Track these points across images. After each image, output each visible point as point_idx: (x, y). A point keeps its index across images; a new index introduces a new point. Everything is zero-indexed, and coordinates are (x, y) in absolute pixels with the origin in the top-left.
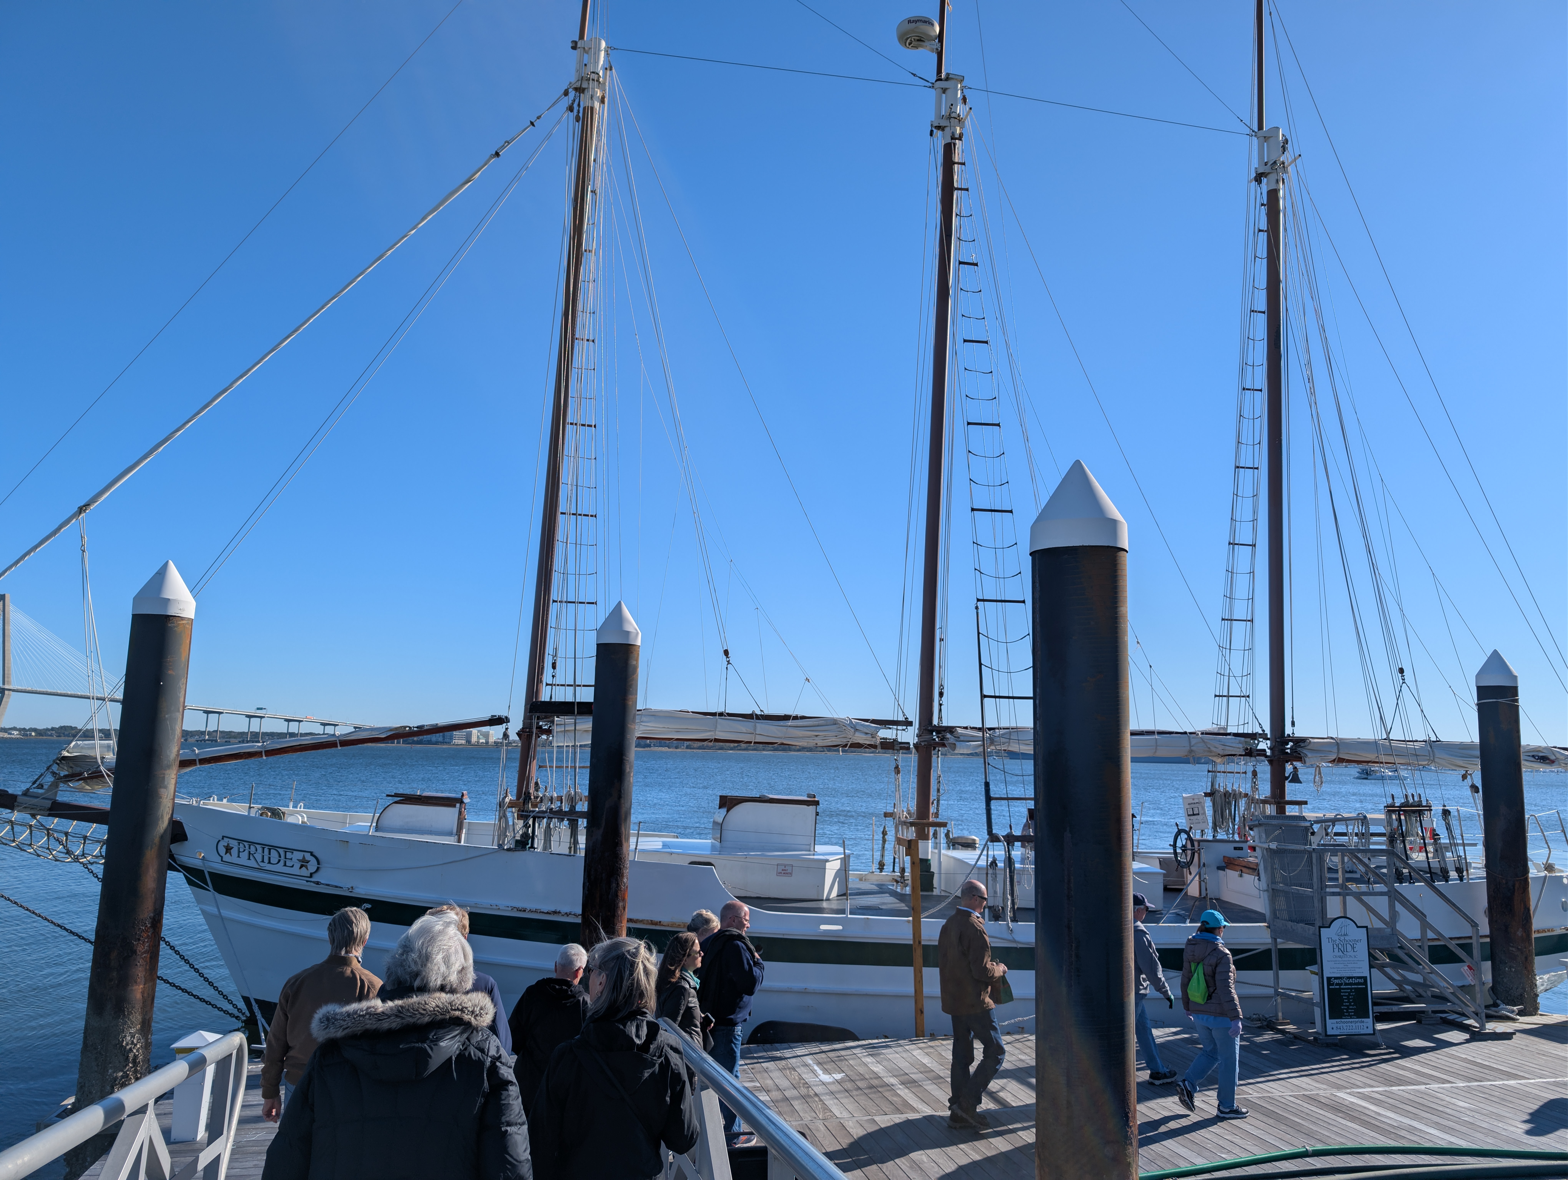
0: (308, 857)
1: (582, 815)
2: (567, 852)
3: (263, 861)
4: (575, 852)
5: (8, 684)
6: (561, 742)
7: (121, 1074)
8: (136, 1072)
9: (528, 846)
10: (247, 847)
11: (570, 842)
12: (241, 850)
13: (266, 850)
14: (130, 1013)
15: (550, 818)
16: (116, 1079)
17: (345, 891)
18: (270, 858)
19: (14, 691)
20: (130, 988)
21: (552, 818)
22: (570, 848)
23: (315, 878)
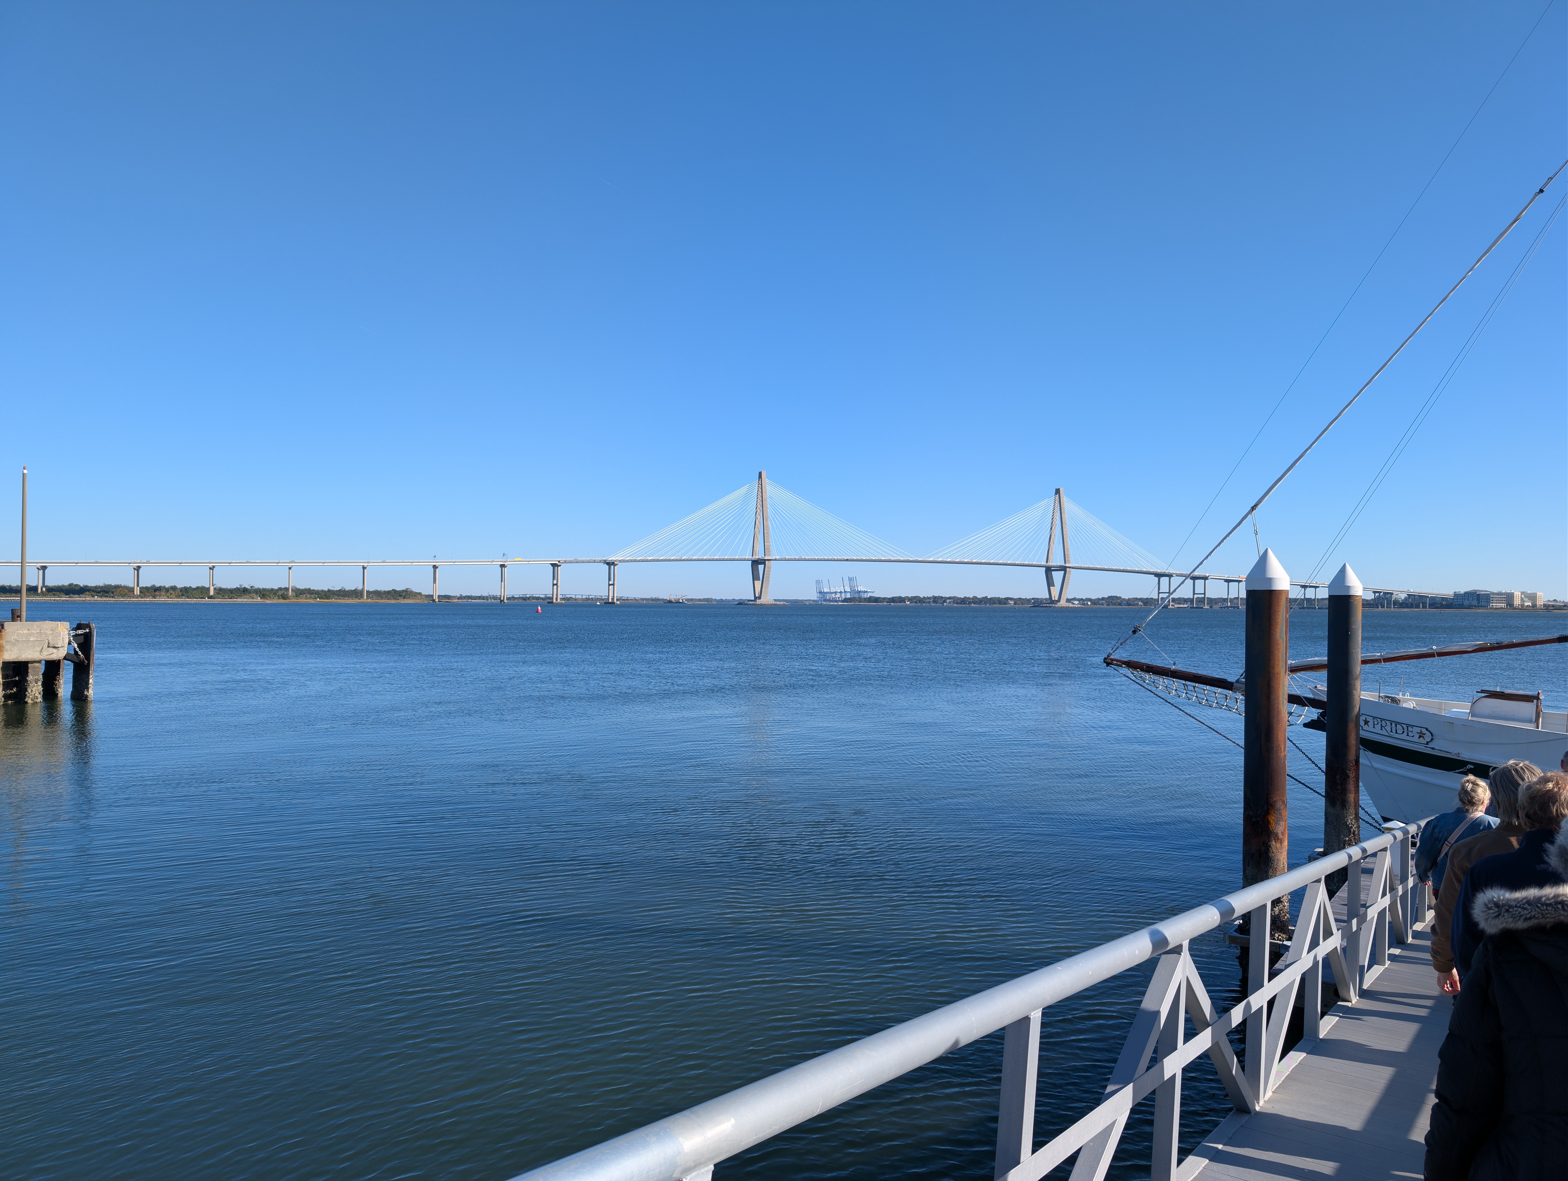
0: (1424, 731)
3: (1392, 732)
5: (1068, 563)
7: (1347, 839)
8: (1355, 839)
10: (1379, 721)
12: (1376, 723)
13: (1393, 725)
14: (1349, 808)
16: (1345, 841)
17: (1454, 755)
18: (1396, 730)
19: (1073, 568)
20: (1348, 795)
23: (1430, 745)
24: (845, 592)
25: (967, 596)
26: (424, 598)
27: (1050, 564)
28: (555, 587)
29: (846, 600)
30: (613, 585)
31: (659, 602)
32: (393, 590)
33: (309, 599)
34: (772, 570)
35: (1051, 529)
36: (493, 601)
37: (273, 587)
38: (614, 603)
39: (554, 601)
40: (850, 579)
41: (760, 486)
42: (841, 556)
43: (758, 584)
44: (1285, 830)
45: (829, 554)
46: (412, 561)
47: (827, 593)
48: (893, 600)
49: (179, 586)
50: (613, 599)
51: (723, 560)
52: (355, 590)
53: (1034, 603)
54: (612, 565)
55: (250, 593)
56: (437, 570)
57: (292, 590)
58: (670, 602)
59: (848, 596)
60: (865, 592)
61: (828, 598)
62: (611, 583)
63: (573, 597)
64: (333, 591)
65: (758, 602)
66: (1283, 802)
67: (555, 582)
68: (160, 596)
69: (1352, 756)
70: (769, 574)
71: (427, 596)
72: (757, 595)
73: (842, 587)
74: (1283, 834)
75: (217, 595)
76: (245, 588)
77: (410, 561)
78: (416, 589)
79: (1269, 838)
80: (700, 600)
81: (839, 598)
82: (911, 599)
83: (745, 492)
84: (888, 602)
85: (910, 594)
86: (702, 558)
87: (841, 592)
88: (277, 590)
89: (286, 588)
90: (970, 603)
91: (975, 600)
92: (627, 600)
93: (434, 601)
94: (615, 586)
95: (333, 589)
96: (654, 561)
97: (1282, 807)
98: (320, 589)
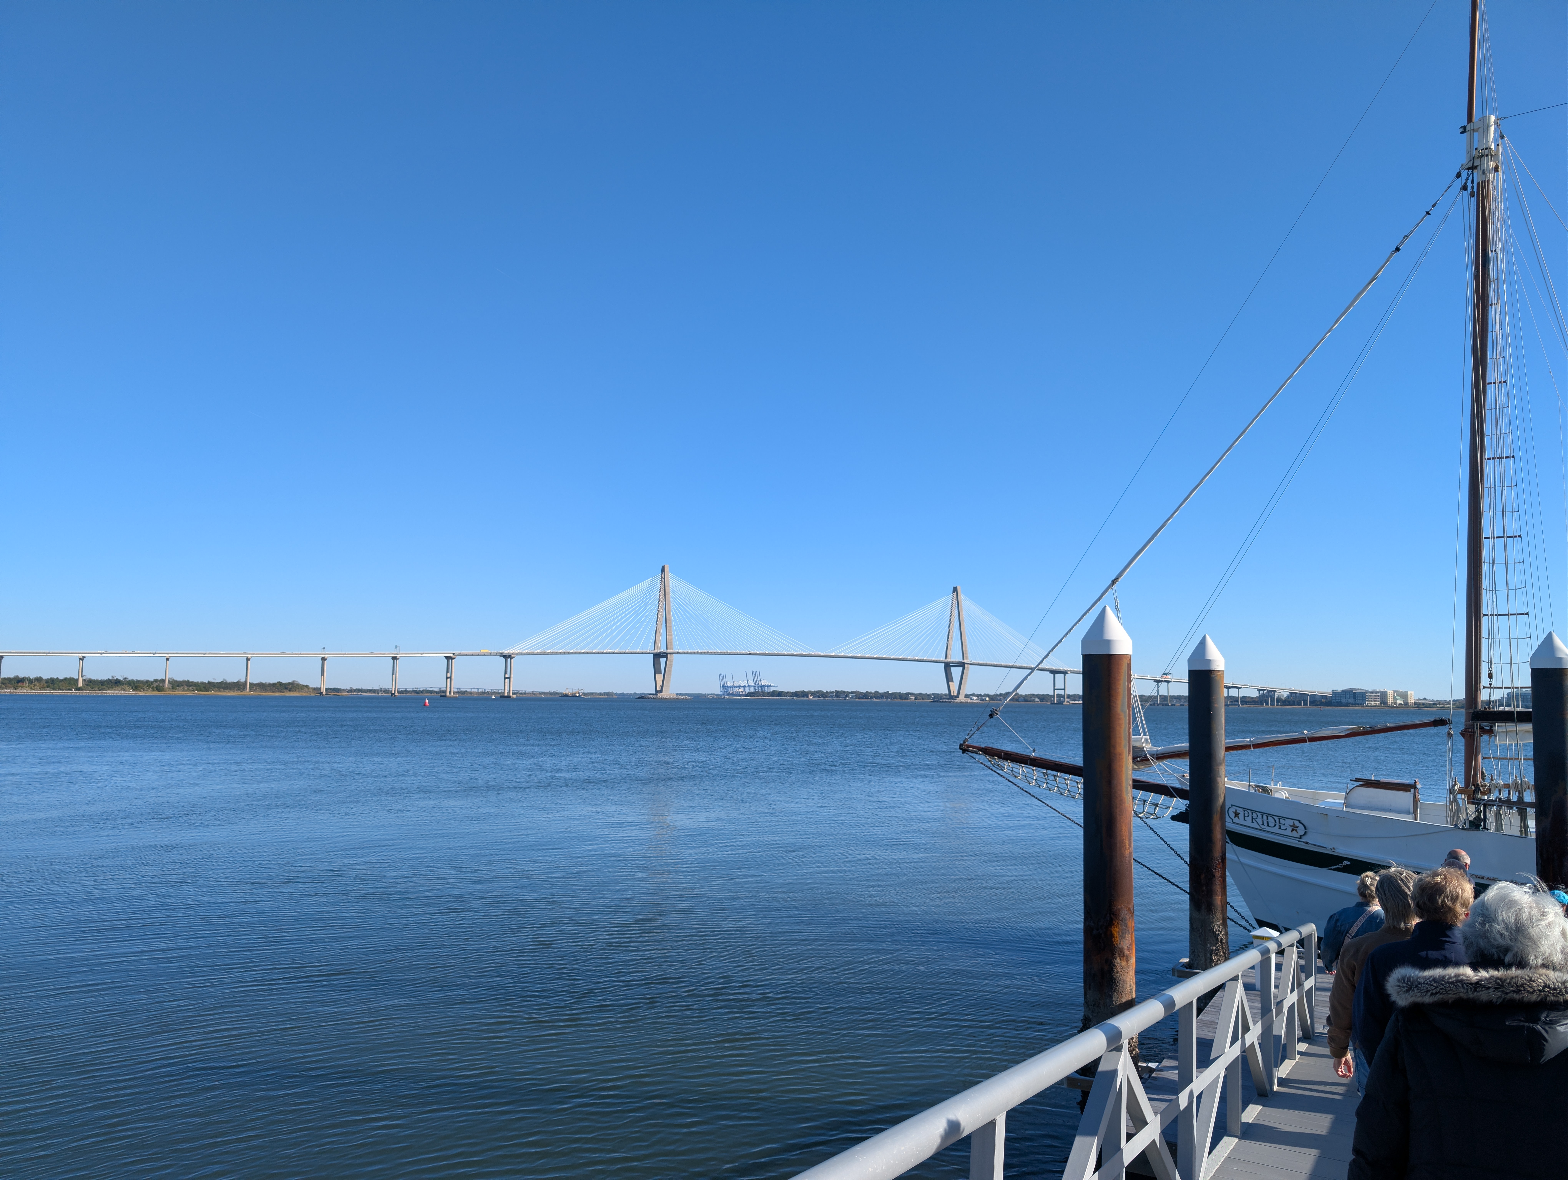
1: (1530, 805)
2: (1518, 834)
4: (1526, 834)
5: (966, 659)
6: (1504, 741)
7: (1214, 948)
8: (1222, 948)
9: (1480, 828)
11: (1521, 827)
14: (1215, 912)
15: (1500, 807)
17: (1328, 850)
19: (971, 664)
20: (1214, 898)
21: (1501, 806)
22: (1521, 831)
23: (1304, 839)
24: (748, 686)
25: (869, 691)
26: (311, 691)
27: (949, 660)
28: (449, 680)
29: (749, 694)
30: (509, 678)
31: (558, 696)
32: (278, 682)
33: (186, 691)
34: (674, 663)
35: (950, 625)
36: (384, 694)
37: (148, 679)
38: (510, 697)
39: (448, 694)
40: (754, 673)
41: (663, 579)
42: (743, 650)
43: (659, 677)
44: (1131, 944)
45: (732, 648)
46: (300, 653)
47: (731, 687)
48: (796, 694)
49: (45, 677)
50: (509, 692)
51: (624, 653)
52: (238, 682)
53: (934, 697)
54: (509, 657)
55: (123, 684)
56: (326, 662)
57: (169, 681)
58: (566, 695)
59: (752, 690)
60: (768, 686)
61: (731, 692)
62: (507, 676)
63: (469, 690)
64: (213, 683)
65: (660, 696)
66: (1129, 910)
67: (449, 675)
68: (22, 687)
69: (1217, 853)
70: (671, 668)
71: (314, 689)
72: (658, 689)
73: (746, 681)
74: (1129, 949)
75: (86, 687)
76: (117, 679)
77: (297, 653)
78: (303, 682)
79: (1113, 954)
80: (600, 694)
81: (742, 692)
82: (814, 694)
83: (648, 585)
84: (791, 696)
85: (813, 689)
86: (602, 651)
87: (744, 686)
88: (152, 682)
89: (162, 680)
90: (872, 698)
91: (877, 695)
92: (525, 694)
93: (321, 693)
94: (512, 679)
95: (213, 681)
96: (552, 653)
97: (1127, 917)
98: (200, 681)
